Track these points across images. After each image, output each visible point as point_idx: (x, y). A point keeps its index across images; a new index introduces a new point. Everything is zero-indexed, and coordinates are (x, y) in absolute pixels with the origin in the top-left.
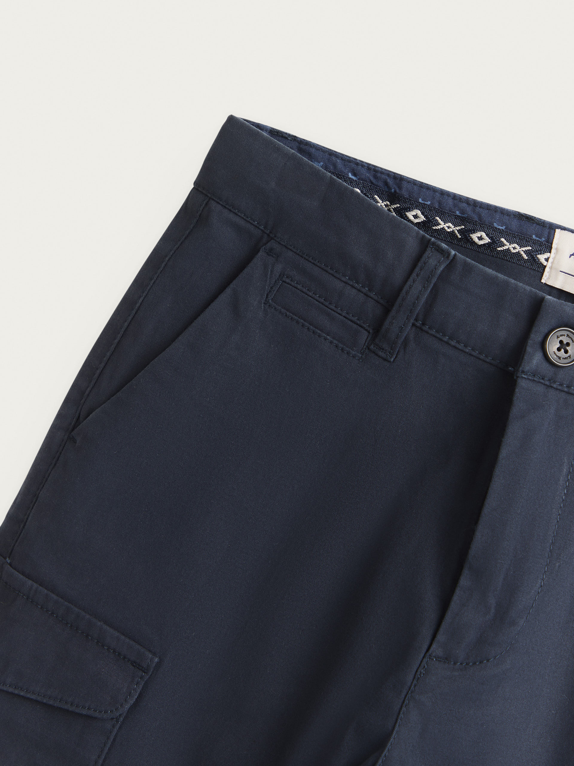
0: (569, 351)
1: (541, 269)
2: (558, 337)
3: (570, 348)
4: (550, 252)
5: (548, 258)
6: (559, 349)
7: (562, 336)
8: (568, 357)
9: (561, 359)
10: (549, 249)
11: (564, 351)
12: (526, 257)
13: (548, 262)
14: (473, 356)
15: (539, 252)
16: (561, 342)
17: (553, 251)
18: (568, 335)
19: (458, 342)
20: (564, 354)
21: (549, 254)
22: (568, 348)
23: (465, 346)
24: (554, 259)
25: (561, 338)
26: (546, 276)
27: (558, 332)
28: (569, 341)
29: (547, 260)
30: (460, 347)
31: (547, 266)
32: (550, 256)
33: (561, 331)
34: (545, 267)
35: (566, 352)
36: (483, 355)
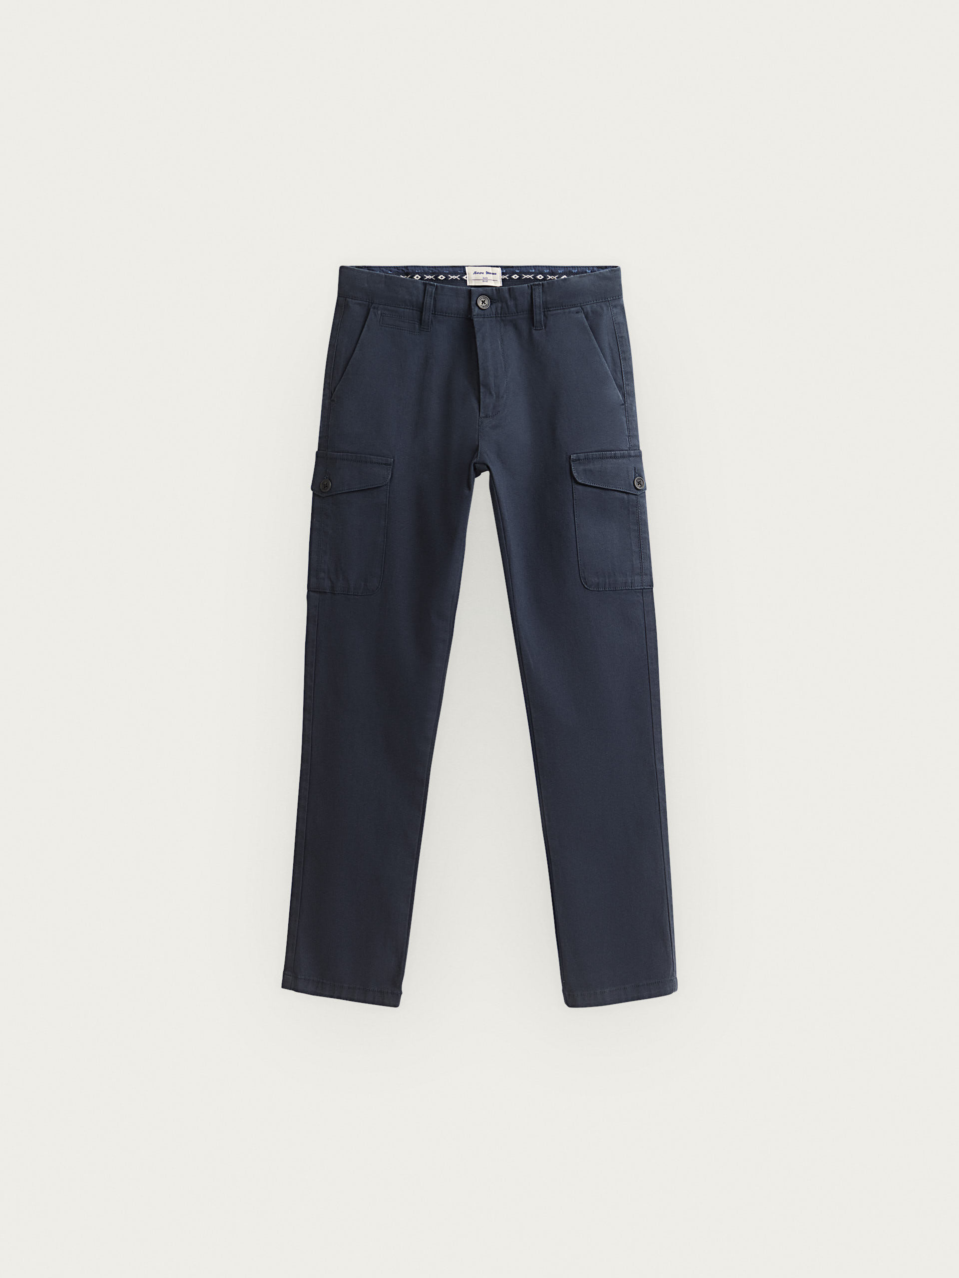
1: (466, 281)
2: (480, 300)
3: (486, 302)
6: (482, 304)
8: (487, 305)
9: (485, 306)
10: (465, 274)
12: (459, 279)
14: (455, 317)
15: (463, 276)
16: (482, 301)
17: (467, 274)
18: (483, 298)
19: (449, 314)
23: (452, 314)
26: (468, 283)
28: (484, 300)
29: (466, 278)
33: (480, 298)
35: (485, 304)
36: (458, 315)
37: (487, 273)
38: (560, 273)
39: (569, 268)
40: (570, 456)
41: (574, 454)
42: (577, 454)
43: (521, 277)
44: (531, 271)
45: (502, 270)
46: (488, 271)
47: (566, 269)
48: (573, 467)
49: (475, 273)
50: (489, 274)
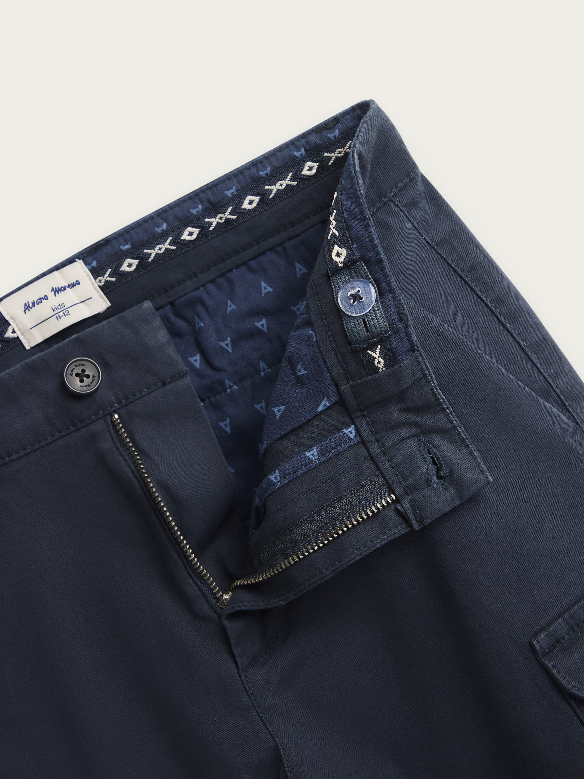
0: (89, 374)
1: (18, 342)
2: (71, 375)
3: (87, 371)
4: (10, 325)
5: (13, 329)
6: (82, 381)
7: (73, 371)
8: (94, 378)
9: (90, 384)
10: (8, 324)
11: (87, 378)
13: (16, 333)
14: (36, 450)
15: (4, 333)
16: (77, 375)
17: (11, 322)
18: (76, 366)
19: (17, 452)
20: (88, 379)
21: (10, 327)
22: (86, 373)
23: (25, 449)
24: (17, 326)
25: (74, 373)
26: (25, 342)
27: (68, 372)
28: (81, 368)
29: (14, 332)
30: (22, 454)
31: (18, 336)
32: (12, 327)
33: (69, 369)
34: (18, 338)
35: (88, 376)
36: (43, 442)
37: (57, 291)
38: (234, 197)
39: (247, 173)
40: (532, 647)
41: (537, 634)
42: (543, 629)
43: (143, 259)
44: (159, 230)
45: (86, 263)
46: (55, 286)
47: (241, 176)
48: (554, 671)
49: (27, 307)
50: (61, 294)
